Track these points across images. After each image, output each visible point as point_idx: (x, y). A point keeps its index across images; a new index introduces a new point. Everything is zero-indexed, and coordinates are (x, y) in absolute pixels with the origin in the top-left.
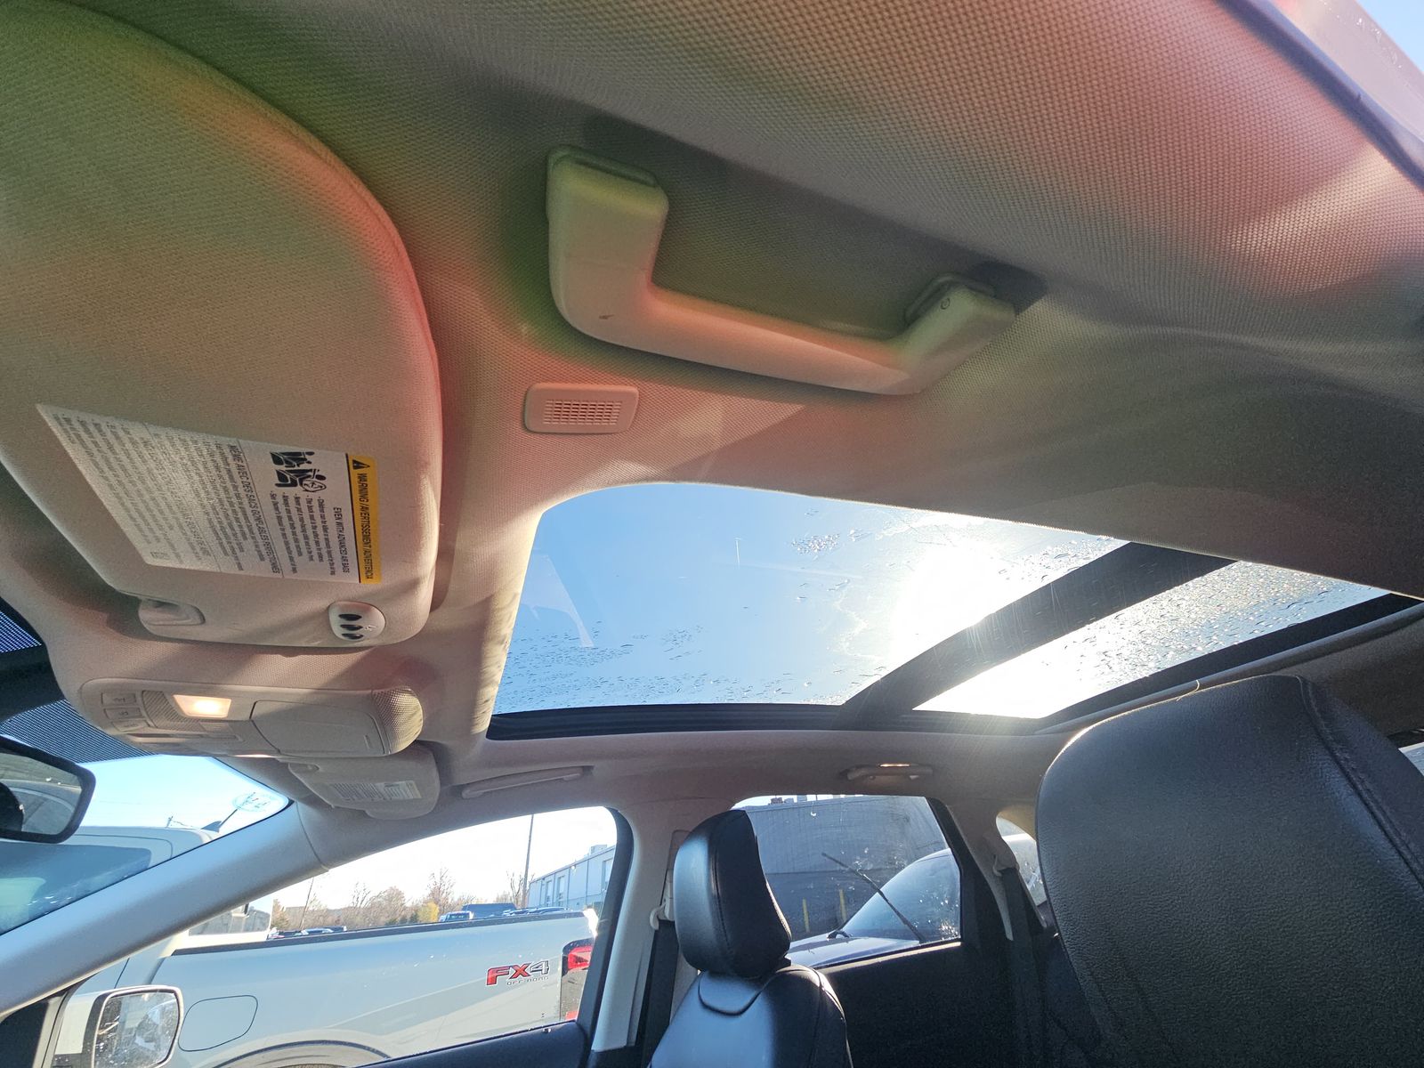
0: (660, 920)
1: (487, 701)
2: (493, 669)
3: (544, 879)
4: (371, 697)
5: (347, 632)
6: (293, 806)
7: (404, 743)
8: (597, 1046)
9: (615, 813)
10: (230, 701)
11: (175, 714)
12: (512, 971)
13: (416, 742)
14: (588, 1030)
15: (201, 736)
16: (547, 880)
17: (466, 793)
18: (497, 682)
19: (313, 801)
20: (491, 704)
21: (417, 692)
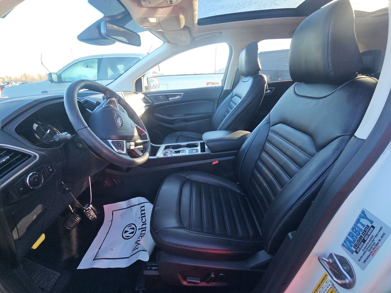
0: (237, 68)
1: (196, 15)
2: (196, 7)
3: (219, 70)
4: (176, 16)
5: (170, 3)
6: (165, 43)
7: (182, 27)
8: (224, 89)
9: (228, 44)
10: (156, 19)
11: (149, 21)
12: (211, 83)
13: (184, 26)
14: (223, 87)
15: (152, 26)
16: (220, 70)
17: (196, 39)
18: (197, 10)
19: (168, 42)
20: (197, 16)
21: (183, 14)
